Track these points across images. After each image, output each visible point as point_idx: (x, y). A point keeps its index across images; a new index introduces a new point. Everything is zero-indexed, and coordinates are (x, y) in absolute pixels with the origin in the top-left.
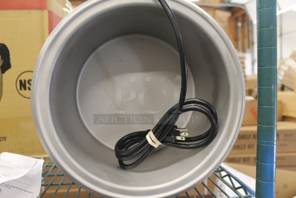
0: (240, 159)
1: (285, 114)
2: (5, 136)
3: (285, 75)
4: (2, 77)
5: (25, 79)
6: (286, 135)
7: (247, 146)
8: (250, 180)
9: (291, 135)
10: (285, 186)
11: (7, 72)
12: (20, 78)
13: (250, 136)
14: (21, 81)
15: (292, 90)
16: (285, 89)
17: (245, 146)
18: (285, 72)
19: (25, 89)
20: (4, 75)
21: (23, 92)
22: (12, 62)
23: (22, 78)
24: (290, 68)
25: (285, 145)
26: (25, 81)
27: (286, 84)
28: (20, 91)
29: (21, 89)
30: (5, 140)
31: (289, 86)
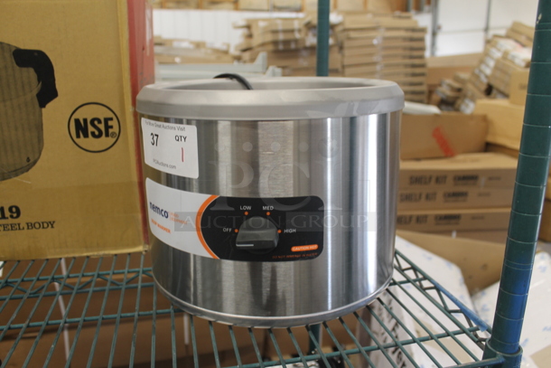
0: (411, 217)
1: (490, 139)
2: (52, 220)
3: (496, 68)
4: (41, 115)
5: (85, 117)
6: (490, 179)
7: (424, 196)
8: (430, 259)
9: (498, 178)
10: (485, 267)
11: (50, 105)
12: (74, 117)
13: (430, 178)
14: (77, 121)
15: (506, 96)
16: (494, 92)
17: (420, 195)
18: (497, 61)
19: (86, 136)
20: (43, 110)
21: (82, 141)
22: (59, 85)
23: (80, 115)
24: (506, 54)
25: (488, 195)
26: (85, 120)
27: (495, 83)
28: (77, 140)
29: (78, 136)
30: (52, 227)
31: (502, 88)
